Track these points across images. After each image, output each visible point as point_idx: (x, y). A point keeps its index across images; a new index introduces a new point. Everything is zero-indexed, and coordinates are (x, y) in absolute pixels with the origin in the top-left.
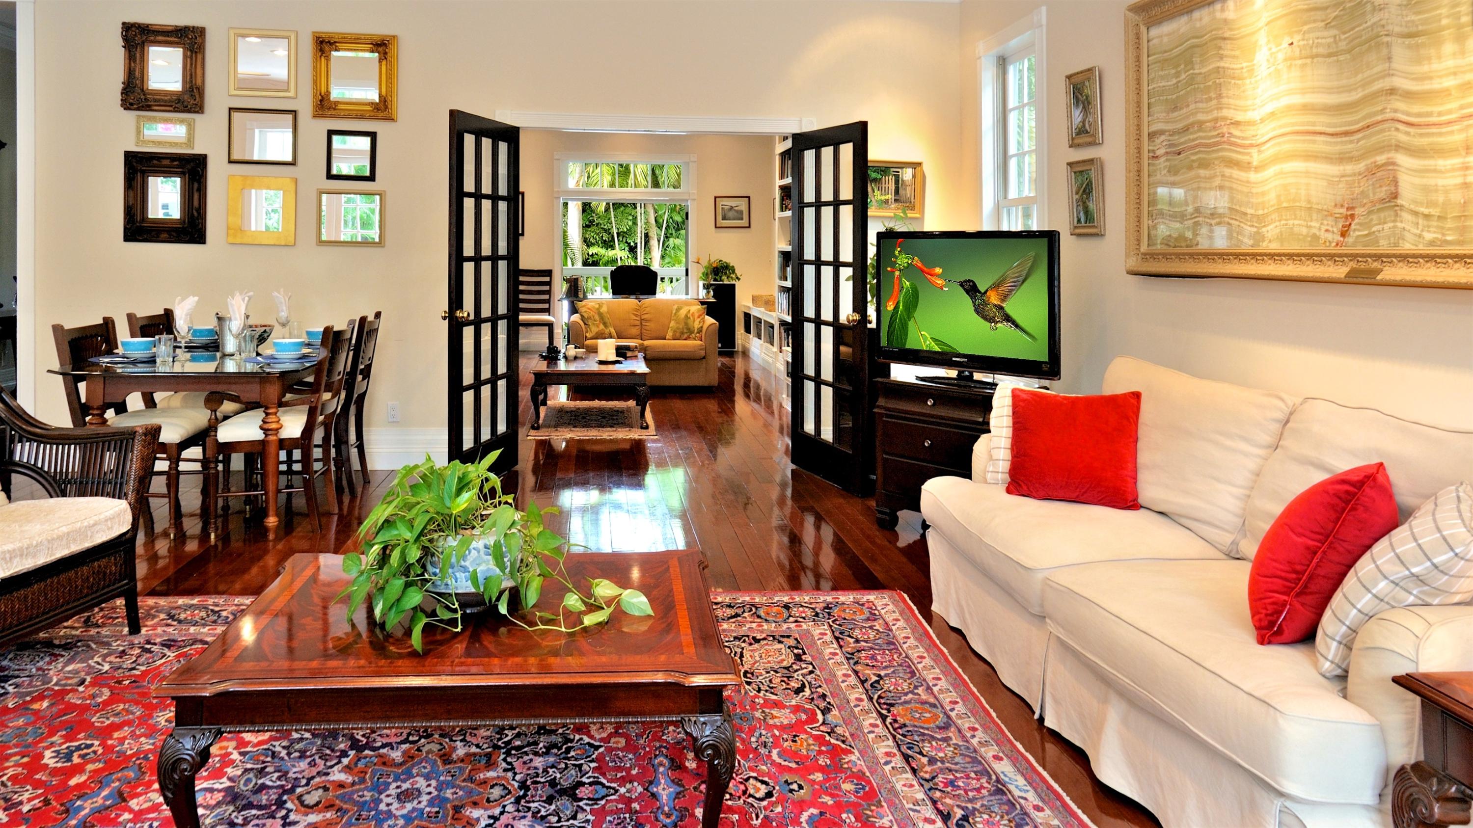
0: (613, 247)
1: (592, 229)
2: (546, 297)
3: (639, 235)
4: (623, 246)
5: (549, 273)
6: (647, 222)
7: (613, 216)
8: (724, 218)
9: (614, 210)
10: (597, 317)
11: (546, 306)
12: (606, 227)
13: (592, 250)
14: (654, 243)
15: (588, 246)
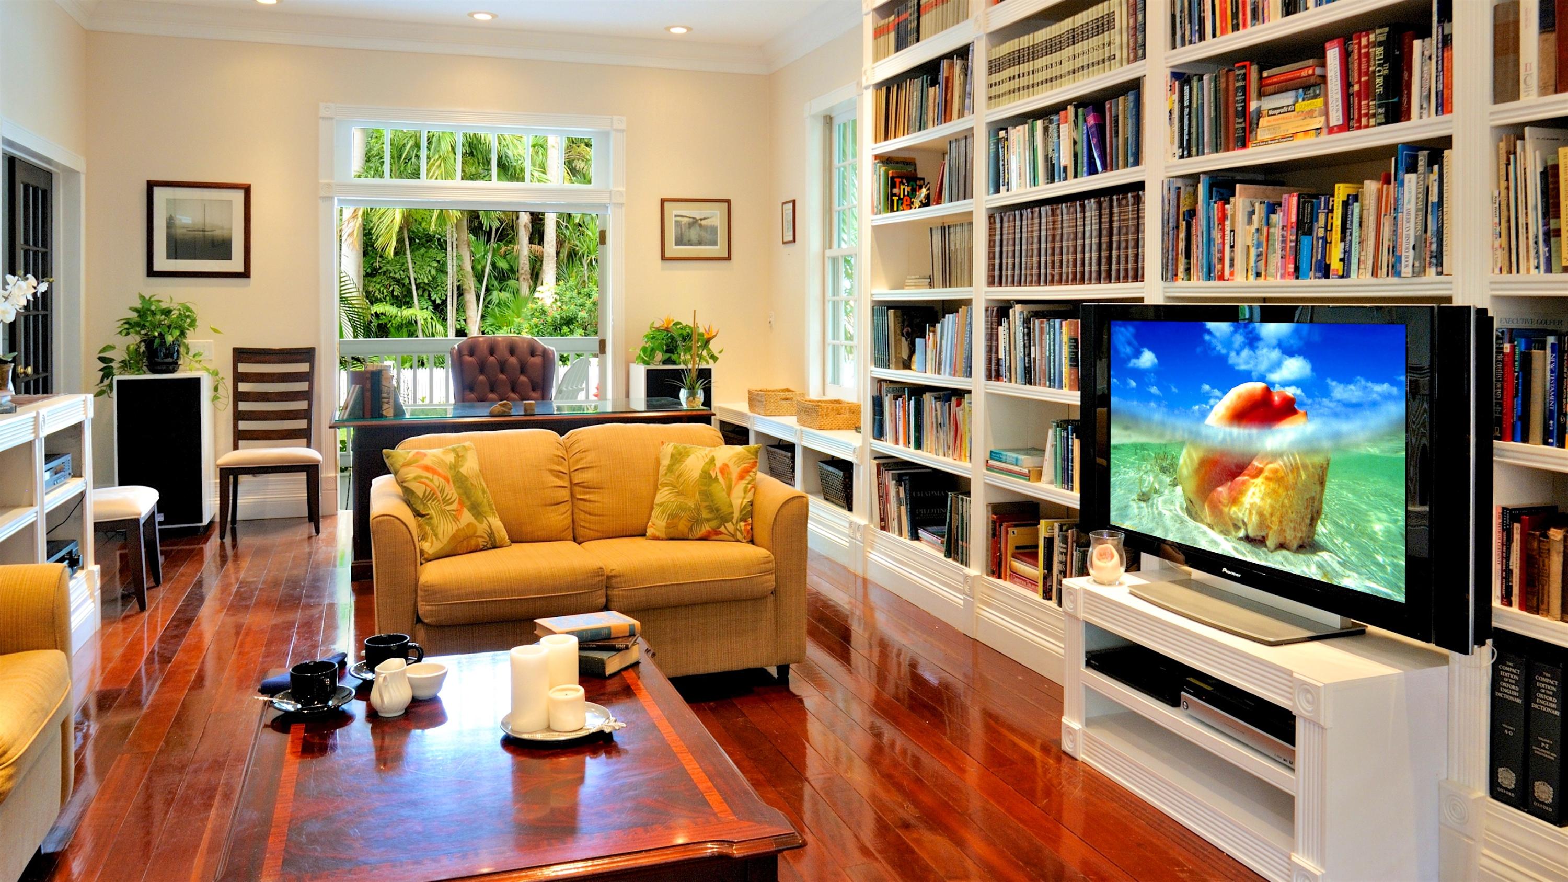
0: (409, 305)
1: (378, 279)
2: (302, 405)
3: (449, 287)
4: (425, 304)
5: (307, 355)
6: (460, 268)
7: (409, 260)
8: (679, 242)
9: (412, 251)
10: (452, 492)
11: (301, 424)
12: (397, 276)
13: (378, 308)
14: (470, 297)
15: (372, 303)
